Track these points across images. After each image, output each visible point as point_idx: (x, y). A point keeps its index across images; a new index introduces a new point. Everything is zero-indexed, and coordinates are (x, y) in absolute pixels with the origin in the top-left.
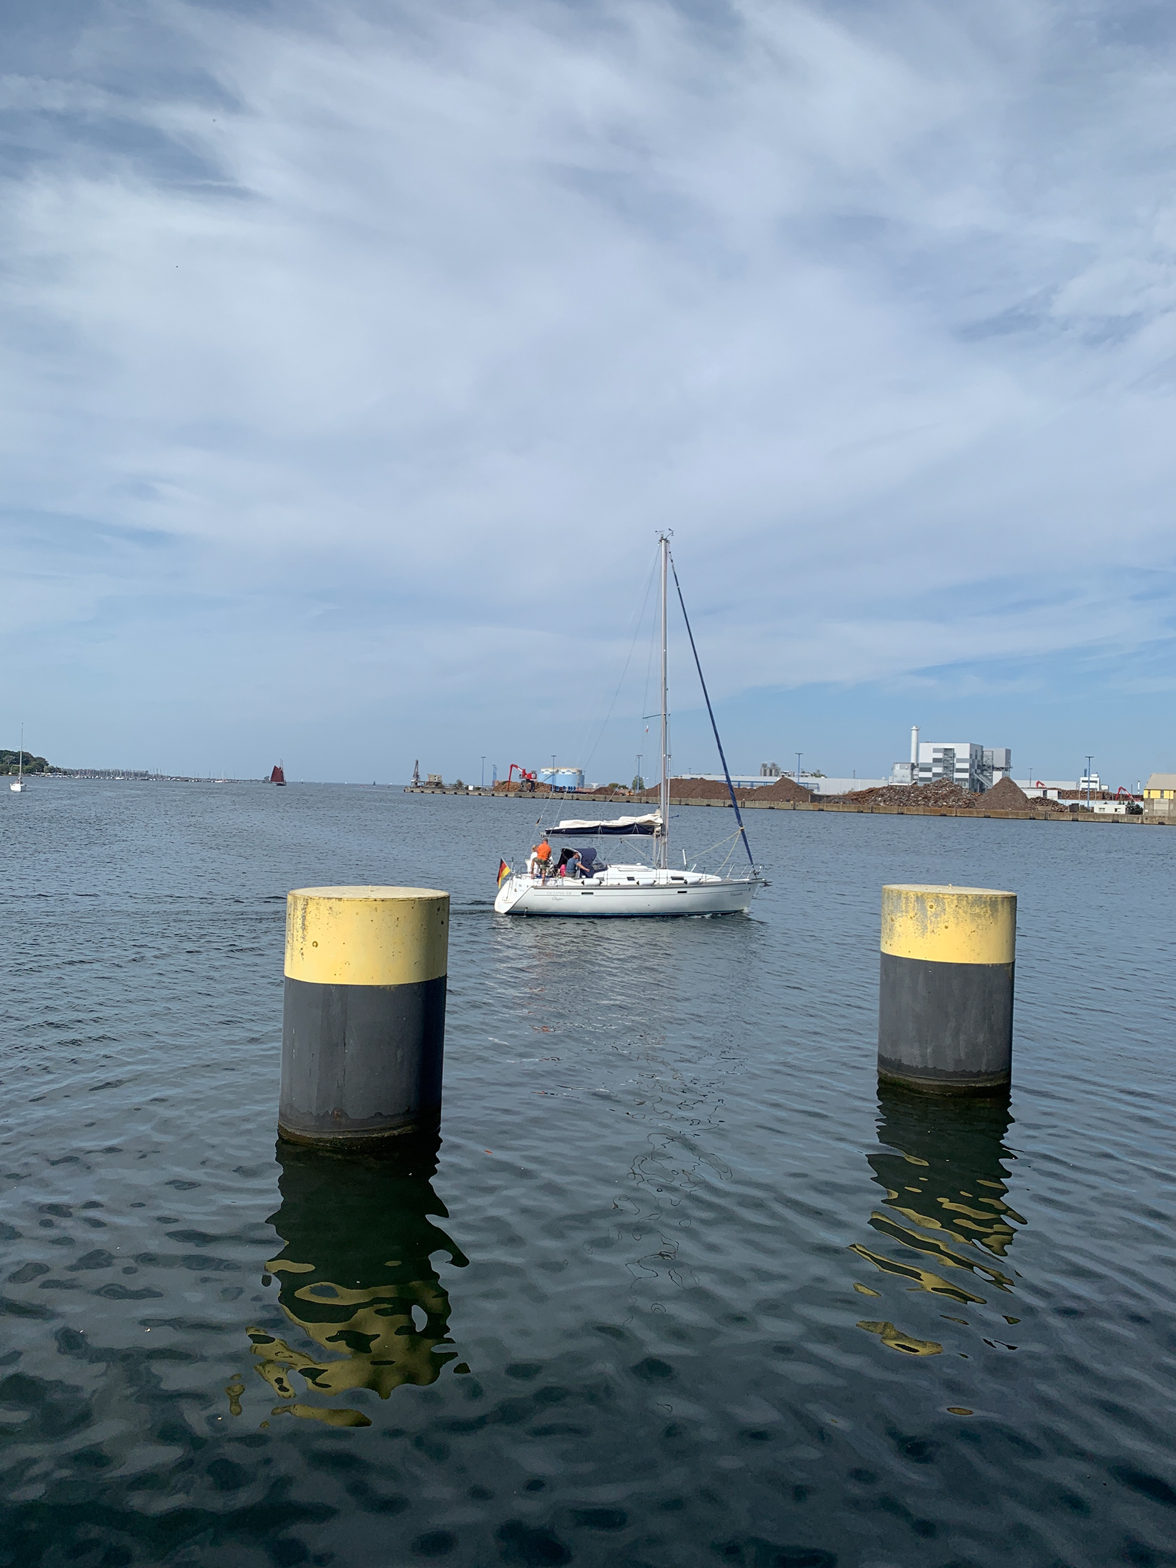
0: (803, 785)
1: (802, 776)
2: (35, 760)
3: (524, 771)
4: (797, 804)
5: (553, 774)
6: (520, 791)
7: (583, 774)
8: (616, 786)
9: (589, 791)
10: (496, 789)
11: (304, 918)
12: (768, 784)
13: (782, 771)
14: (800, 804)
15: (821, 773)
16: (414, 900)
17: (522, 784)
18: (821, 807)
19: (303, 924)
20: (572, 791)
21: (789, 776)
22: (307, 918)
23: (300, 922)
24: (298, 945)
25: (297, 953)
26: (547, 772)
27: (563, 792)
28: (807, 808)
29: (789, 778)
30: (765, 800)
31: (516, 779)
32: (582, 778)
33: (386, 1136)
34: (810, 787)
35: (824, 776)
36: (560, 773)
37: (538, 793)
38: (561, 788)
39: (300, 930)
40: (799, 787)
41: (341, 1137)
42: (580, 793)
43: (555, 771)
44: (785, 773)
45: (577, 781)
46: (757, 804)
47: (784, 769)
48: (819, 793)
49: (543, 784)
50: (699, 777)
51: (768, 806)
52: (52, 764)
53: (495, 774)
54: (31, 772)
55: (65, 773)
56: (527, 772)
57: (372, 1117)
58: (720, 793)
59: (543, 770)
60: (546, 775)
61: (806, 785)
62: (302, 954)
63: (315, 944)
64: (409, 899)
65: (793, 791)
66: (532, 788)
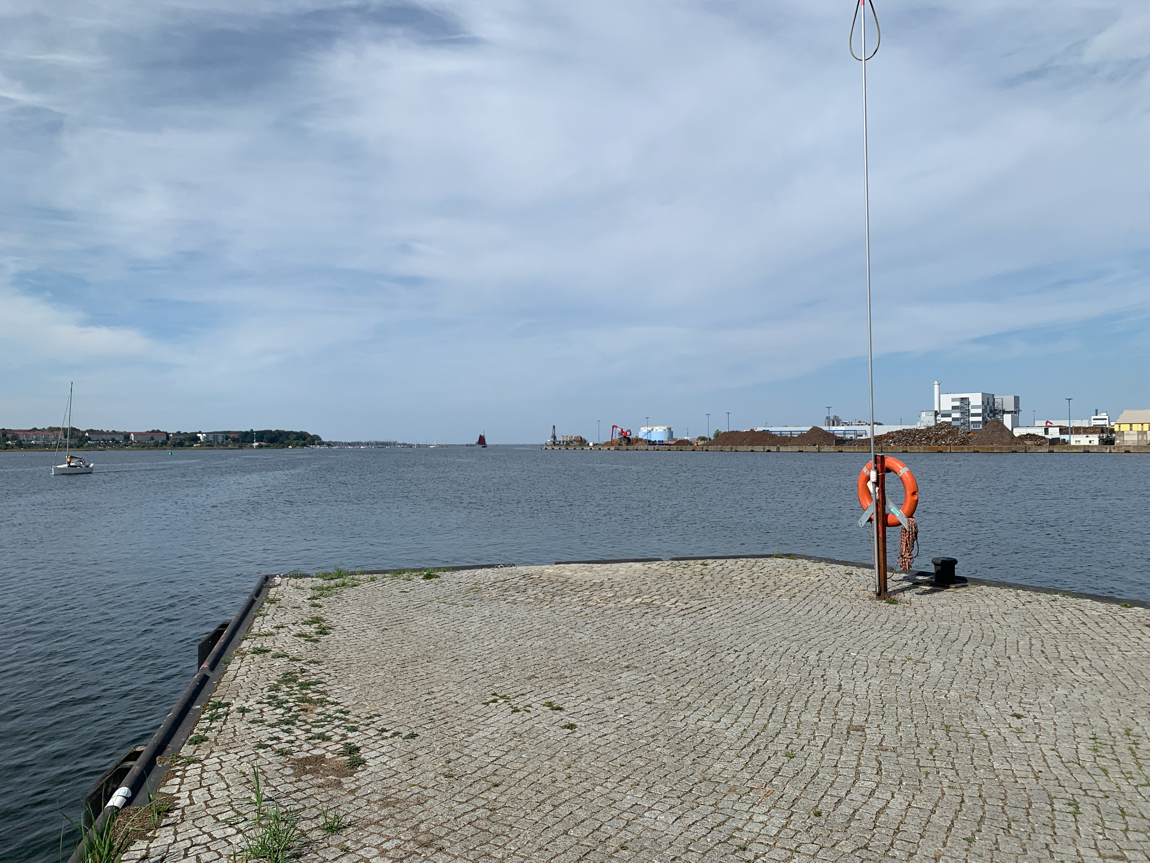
2: (311, 436)
3: (622, 430)
4: (822, 447)
5: (649, 432)
6: (619, 445)
7: (672, 431)
8: (701, 438)
14: (825, 447)
17: (621, 440)
20: (661, 443)
26: (644, 430)
27: (655, 445)
28: (830, 450)
32: (671, 434)
36: (654, 430)
37: (634, 446)
38: (653, 442)
42: (668, 444)
43: (650, 429)
46: (789, 449)
49: (638, 440)
51: (798, 450)
54: (305, 445)
58: (766, 441)
60: (641, 433)
65: (821, 438)
66: (630, 443)
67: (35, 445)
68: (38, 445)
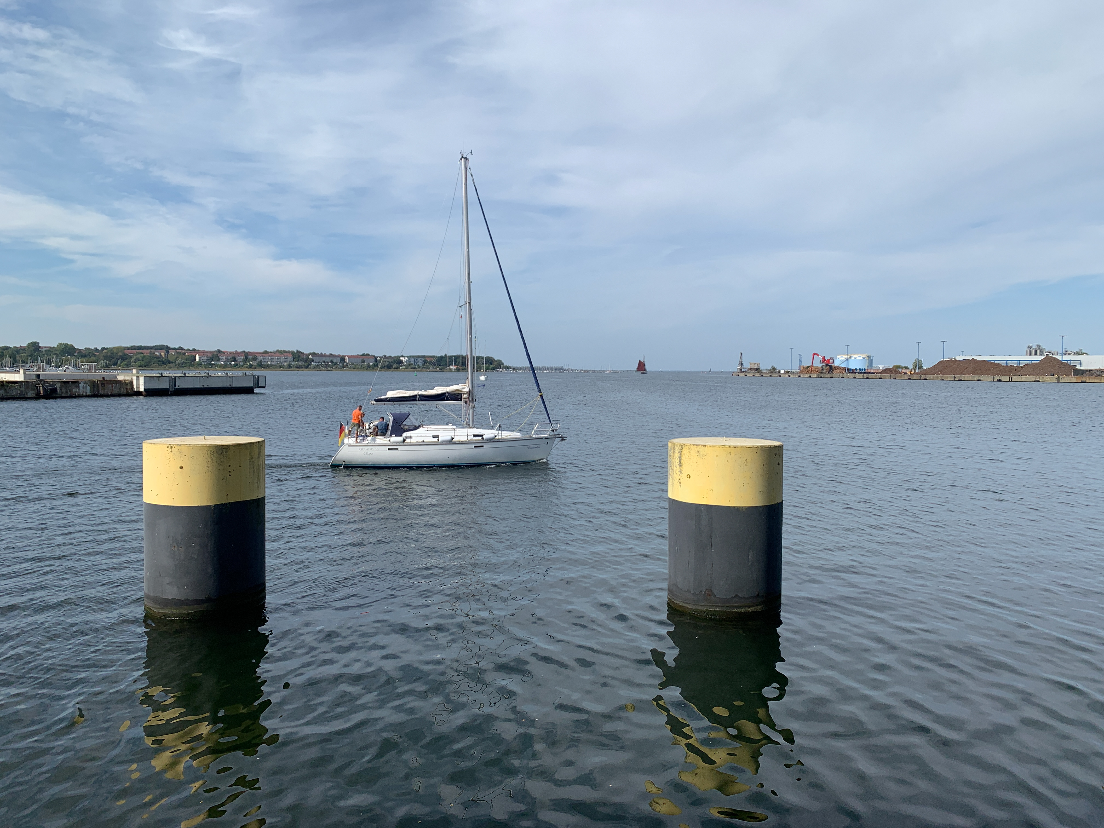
0: (1066, 362)
1: (1065, 355)
2: (496, 361)
3: (824, 358)
4: (1061, 377)
5: (847, 360)
6: (821, 373)
7: (871, 359)
8: (900, 367)
9: (876, 371)
10: (802, 371)
11: (680, 458)
12: (1033, 362)
13: (1046, 351)
14: (1064, 378)
15: (1083, 352)
16: (757, 447)
17: (822, 367)
18: (1084, 380)
19: (680, 462)
20: (862, 372)
21: (1053, 354)
22: (682, 458)
23: (677, 461)
24: (676, 476)
25: (676, 482)
26: (842, 358)
27: (855, 373)
28: (1070, 380)
29: (1054, 356)
30: (1030, 375)
31: (818, 364)
32: (871, 362)
33: (743, 611)
34: (1073, 363)
35: (1086, 354)
36: (853, 358)
37: (835, 374)
38: (853, 370)
39: (678, 467)
40: (1062, 363)
41: (711, 610)
42: (869, 373)
43: (848, 357)
44: (1050, 352)
45: (867, 364)
46: (1024, 378)
47: (1047, 348)
48: (1081, 368)
49: (838, 367)
50: (970, 358)
51: (1034, 380)
52: (506, 363)
53: (801, 361)
54: (494, 369)
55: (514, 369)
56: (826, 359)
57: (732, 597)
58: (989, 370)
59: (838, 357)
60: (841, 361)
61: (1069, 362)
62: (680, 483)
63: (689, 476)
64: (753, 447)
65: (1057, 367)
66: (830, 370)
67: (271, 365)
68: (273, 365)
